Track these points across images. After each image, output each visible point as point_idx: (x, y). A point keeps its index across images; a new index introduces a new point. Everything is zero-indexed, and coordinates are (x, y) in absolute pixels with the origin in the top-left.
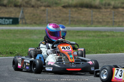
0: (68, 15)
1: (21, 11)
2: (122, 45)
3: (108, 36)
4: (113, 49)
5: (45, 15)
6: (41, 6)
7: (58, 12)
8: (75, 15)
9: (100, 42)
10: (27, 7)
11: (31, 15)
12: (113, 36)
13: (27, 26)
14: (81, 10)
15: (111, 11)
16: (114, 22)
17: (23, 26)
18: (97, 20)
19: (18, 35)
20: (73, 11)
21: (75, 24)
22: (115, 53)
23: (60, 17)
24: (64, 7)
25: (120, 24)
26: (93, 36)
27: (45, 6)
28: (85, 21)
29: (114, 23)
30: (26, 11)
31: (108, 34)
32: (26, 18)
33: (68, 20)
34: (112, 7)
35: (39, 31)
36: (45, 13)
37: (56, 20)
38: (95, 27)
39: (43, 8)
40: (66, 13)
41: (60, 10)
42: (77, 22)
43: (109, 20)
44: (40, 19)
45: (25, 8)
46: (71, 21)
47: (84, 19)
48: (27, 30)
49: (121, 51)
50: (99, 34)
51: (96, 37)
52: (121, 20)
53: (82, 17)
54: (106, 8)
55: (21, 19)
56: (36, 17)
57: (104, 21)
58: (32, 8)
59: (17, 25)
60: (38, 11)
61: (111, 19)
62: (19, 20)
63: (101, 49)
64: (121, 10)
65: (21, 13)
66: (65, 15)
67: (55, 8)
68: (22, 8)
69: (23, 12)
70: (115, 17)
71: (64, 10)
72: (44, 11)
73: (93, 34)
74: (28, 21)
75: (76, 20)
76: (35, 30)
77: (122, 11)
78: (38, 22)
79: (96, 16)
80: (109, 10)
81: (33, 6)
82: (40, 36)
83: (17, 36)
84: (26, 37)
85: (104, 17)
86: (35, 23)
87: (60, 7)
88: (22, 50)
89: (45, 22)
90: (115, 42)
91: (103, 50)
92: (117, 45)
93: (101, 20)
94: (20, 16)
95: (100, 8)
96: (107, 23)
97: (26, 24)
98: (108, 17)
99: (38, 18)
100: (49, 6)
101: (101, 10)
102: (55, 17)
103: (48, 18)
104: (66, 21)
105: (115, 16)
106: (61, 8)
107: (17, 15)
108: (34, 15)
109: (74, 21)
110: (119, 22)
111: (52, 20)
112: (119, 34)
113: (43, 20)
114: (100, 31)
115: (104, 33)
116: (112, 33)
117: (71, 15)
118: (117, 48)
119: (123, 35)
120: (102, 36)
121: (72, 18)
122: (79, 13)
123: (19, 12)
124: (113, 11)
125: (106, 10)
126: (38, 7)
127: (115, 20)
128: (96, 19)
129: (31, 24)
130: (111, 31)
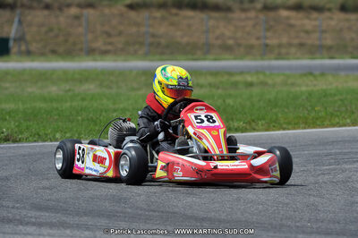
0: (143, 29)
1: (16, 20)
2: (286, 110)
3: (251, 85)
4: (264, 119)
5: (81, 30)
6: (69, 6)
7: (114, 22)
8: (162, 29)
9: (230, 101)
10: (30, 8)
11: (44, 29)
12: (264, 84)
13: (33, 61)
14: (176, 15)
15: (257, 17)
16: (267, 45)
17: (21, 61)
18: (219, 42)
19: (7, 85)
20: (155, 18)
21: (162, 53)
22: (267, 130)
23: (120, 33)
24: (131, 7)
25: (283, 51)
26: (210, 85)
27: (80, 6)
28: (188, 44)
29: (266, 50)
30: (29, 18)
31: (249, 79)
32: (28, 37)
33: (142, 44)
34: (259, 6)
35: (65, 72)
36: (80, 25)
37: (110, 44)
38: (215, 60)
39: (74, 11)
40: (137, 24)
41: (121, 15)
42: (167, 46)
43: (253, 41)
44: (66, 41)
45: (27, 12)
46: (151, 44)
47: (185, 40)
48: (31, 70)
49: (284, 126)
50: (225, 78)
51: (218, 88)
52: (285, 40)
53: (179, 33)
54: (244, 10)
55: (15, 40)
56: (57, 36)
57: (239, 45)
58: (46, 12)
59: (5, 58)
60: (62, 19)
61: (258, 38)
62: (11, 43)
63: (232, 120)
64: (284, 13)
65: (15, 25)
66: (134, 30)
67: (107, 11)
68: (18, 11)
69: (20, 22)
70: (269, 34)
71: (133, 14)
72: (77, 17)
73: (211, 79)
74: (33, 47)
75: (163, 41)
76: (54, 71)
77: (288, 18)
78: (61, 50)
79: (218, 32)
80: (252, 14)
81: (47, 7)
82: (68, 88)
83: (6, 89)
84: (30, 90)
85: (239, 34)
86: (54, 52)
87: (120, 8)
88: (18, 126)
89: (81, 50)
90: (270, 101)
91: (236, 124)
92: (274, 110)
93: (231, 42)
94: (12, 32)
95: (229, 9)
96: (249, 51)
97: (28, 53)
98: (249, 33)
99: (61, 39)
100: (91, 6)
101: (231, 15)
102: (109, 35)
103: (90, 36)
104: (137, 47)
105: (268, 30)
106: (124, 9)
107: (6, 29)
108: (51, 30)
109: (159, 44)
110: (280, 46)
111: (99, 44)
112: (279, 79)
113: (74, 44)
114: (230, 73)
115: (238, 78)
116: (261, 77)
117: (151, 30)
118: (274, 117)
119: (289, 82)
120: (235, 85)
121: (153, 36)
122: (172, 24)
123: (11, 22)
124: (262, 16)
125: (243, 15)
126: (60, 9)
127: (268, 42)
128: (217, 38)
129: (42, 54)
130: (258, 71)
